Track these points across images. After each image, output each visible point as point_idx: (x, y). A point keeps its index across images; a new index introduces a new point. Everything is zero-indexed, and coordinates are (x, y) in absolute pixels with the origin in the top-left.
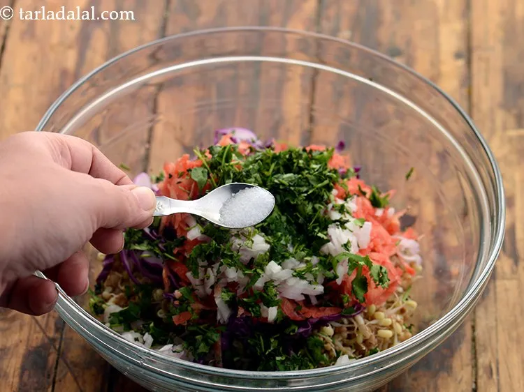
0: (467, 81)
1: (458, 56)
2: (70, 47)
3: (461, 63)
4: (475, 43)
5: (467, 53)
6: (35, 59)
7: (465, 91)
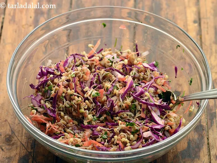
0: (200, 33)
1: (195, 22)
2: (30, 26)
3: (196, 25)
4: (202, 16)
5: (199, 21)
6: (16, 32)
7: (199, 37)
